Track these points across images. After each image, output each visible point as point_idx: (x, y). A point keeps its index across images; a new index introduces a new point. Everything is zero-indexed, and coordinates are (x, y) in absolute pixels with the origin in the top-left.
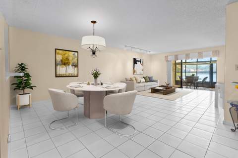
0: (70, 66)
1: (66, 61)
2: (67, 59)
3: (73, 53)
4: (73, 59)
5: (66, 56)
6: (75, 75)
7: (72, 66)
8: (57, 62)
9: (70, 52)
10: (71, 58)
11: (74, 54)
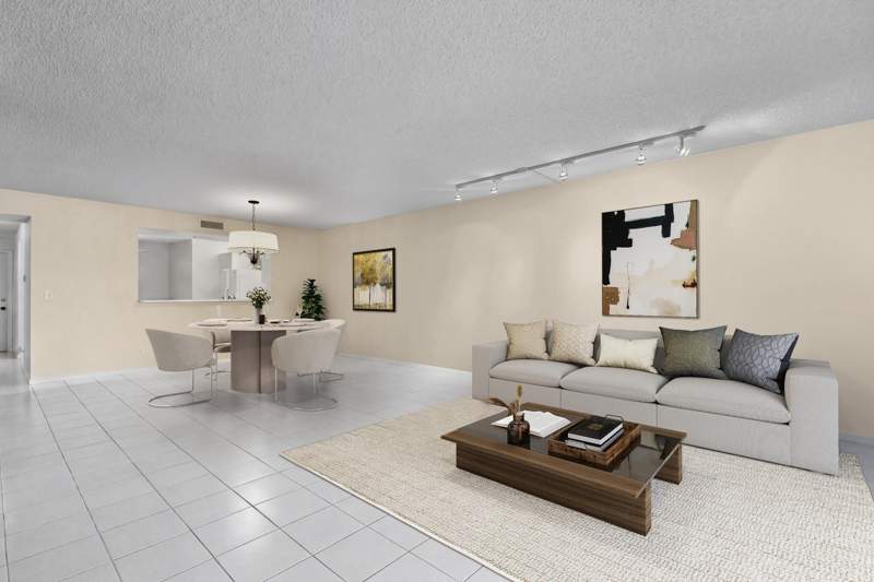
0: (378, 286)
1: (370, 277)
2: (372, 270)
3: (384, 253)
4: (383, 269)
5: (370, 263)
6: (388, 308)
7: (382, 285)
8: (356, 280)
9: (378, 254)
10: (378, 268)
11: (385, 257)
